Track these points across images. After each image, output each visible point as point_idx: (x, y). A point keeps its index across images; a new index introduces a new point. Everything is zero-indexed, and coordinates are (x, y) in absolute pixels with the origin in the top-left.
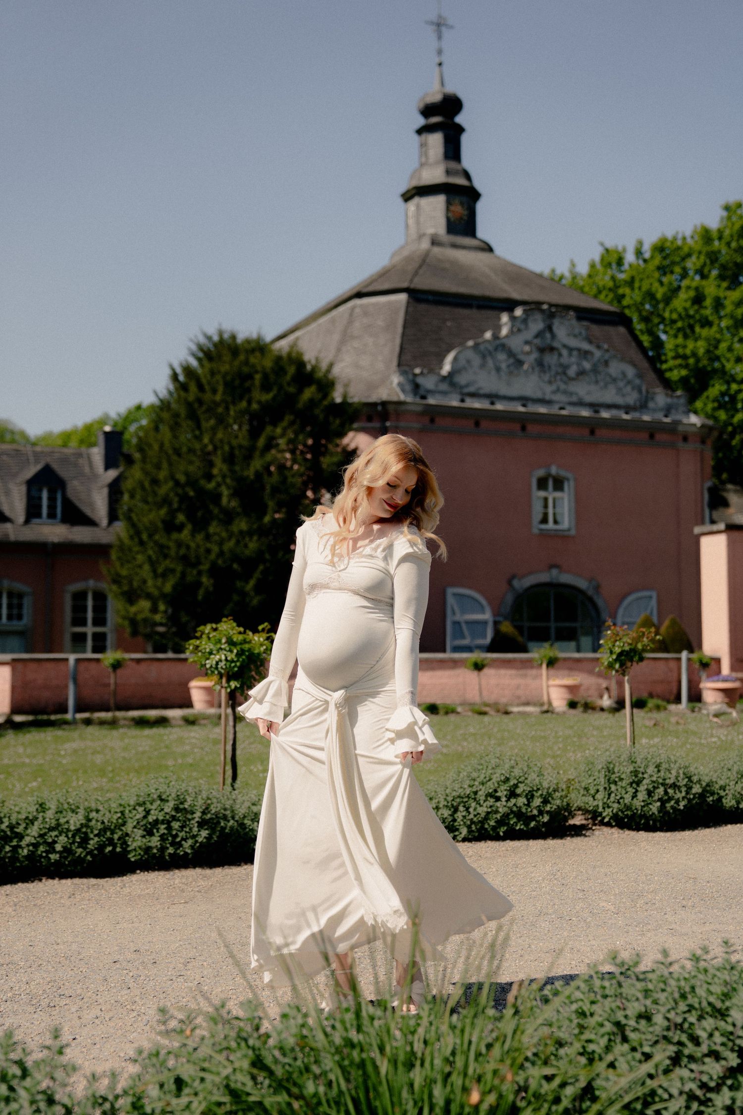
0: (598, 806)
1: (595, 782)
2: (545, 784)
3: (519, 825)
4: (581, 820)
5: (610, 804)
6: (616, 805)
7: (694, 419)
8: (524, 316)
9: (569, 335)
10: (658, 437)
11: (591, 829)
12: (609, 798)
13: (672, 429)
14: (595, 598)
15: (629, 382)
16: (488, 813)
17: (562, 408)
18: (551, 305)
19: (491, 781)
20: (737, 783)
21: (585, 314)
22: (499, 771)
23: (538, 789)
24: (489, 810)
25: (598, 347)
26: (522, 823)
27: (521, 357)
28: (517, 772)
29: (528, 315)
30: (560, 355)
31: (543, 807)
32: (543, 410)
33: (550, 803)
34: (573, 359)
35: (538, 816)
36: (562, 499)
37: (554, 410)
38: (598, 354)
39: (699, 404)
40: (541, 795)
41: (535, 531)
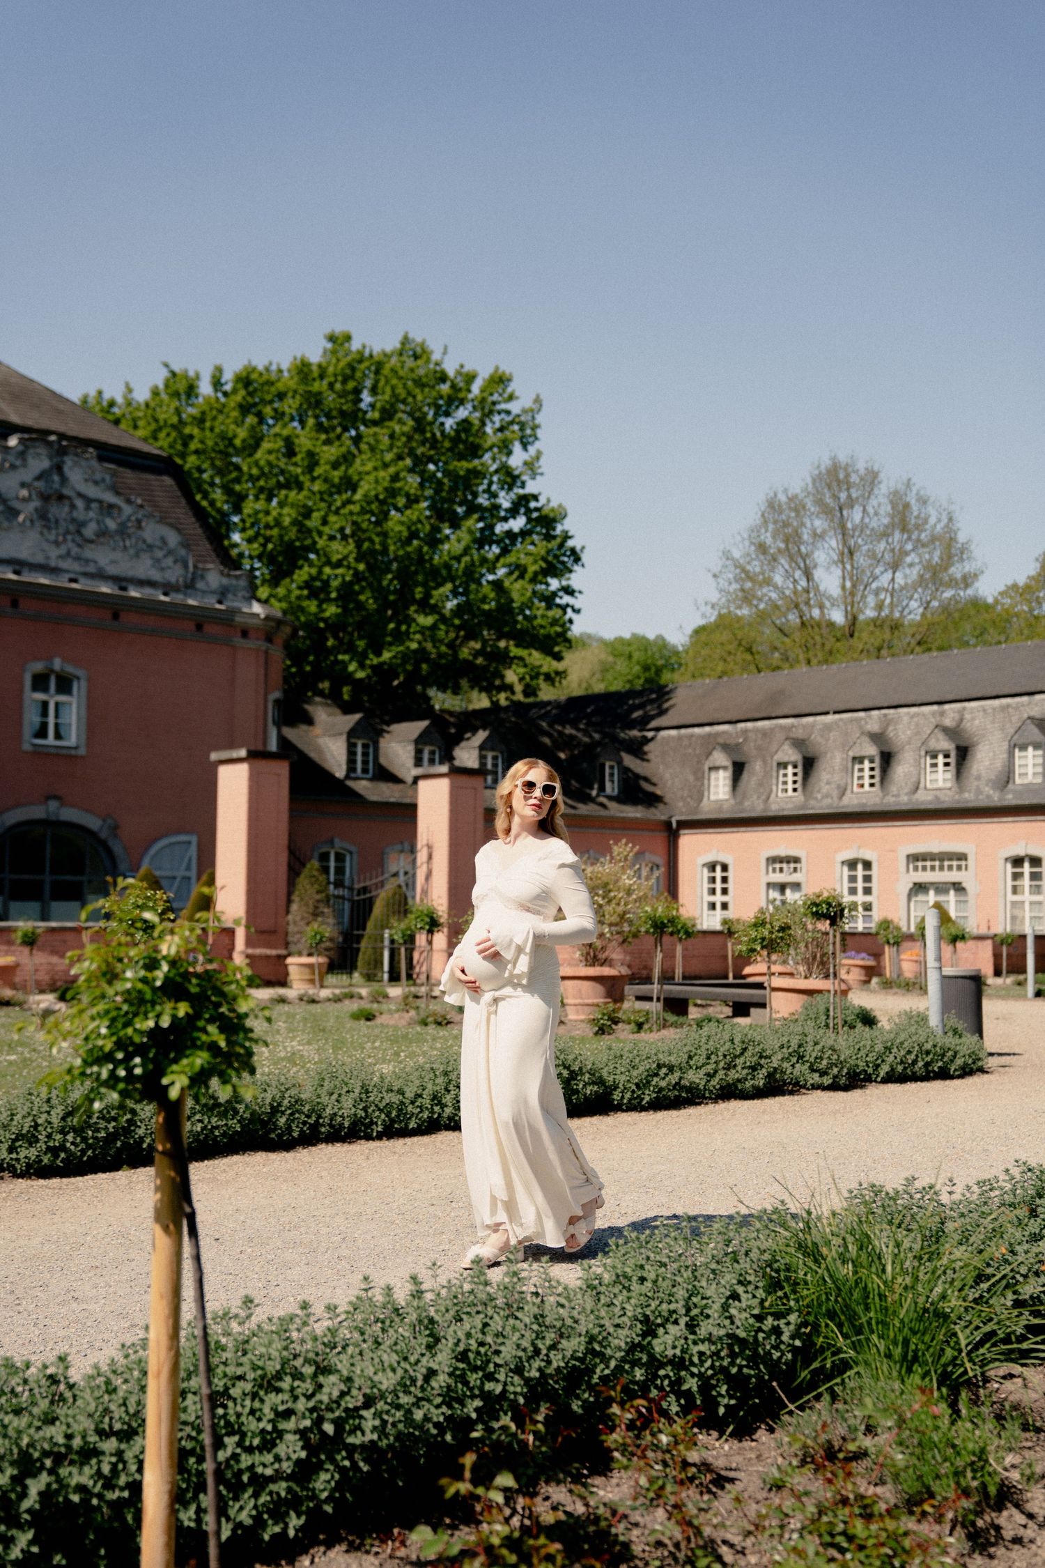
7: (257, 608)
8: (21, 448)
9: (86, 480)
10: (210, 629)
13: (227, 619)
14: (111, 843)
15: (170, 552)
17: (72, 580)
18: (62, 436)
21: (110, 454)
25: (129, 501)
27: (16, 505)
29: (27, 447)
30: (73, 507)
32: (44, 580)
34: (91, 514)
36: (70, 704)
37: (62, 582)
38: (127, 510)
41: (26, 747)
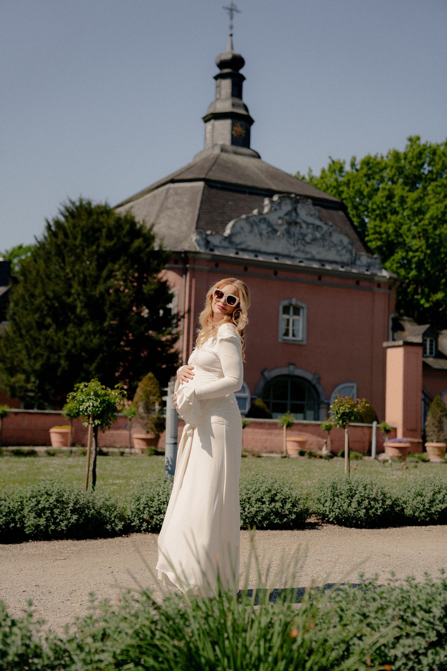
0: (326, 510)
1: (325, 495)
2: (294, 495)
3: (276, 520)
4: (315, 520)
5: (334, 510)
6: (337, 510)
7: (385, 273)
8: (279, 201)
9: (307, 215)
10: (362, 283)
11: (321, 525)
12: (333, 506)
13: (371, 279)
14: (317, 386)
15: (344, 247)
16: (257, 512)
17: (301, 262)
18: (297, 195)
19: (260, 491)
20: (414, 499)
21: (318, 202)
22: (264, 485)
23: (289, 498)
24: (258, 510)
25: (326, 224)
26: (278, 519)
27: (276, 227)
28: (276, 486)
29: (281, 201)
30: (301, 227)
31: (292, 509)
32: (288, 262)
33: (297, 507)
34: (309, 231)
35: (289, 515)
36: (299, 320)
37: (296, 263)
38: (325, 228)
39: (388, 264)
40: (291, 501)
41: (280, 340)
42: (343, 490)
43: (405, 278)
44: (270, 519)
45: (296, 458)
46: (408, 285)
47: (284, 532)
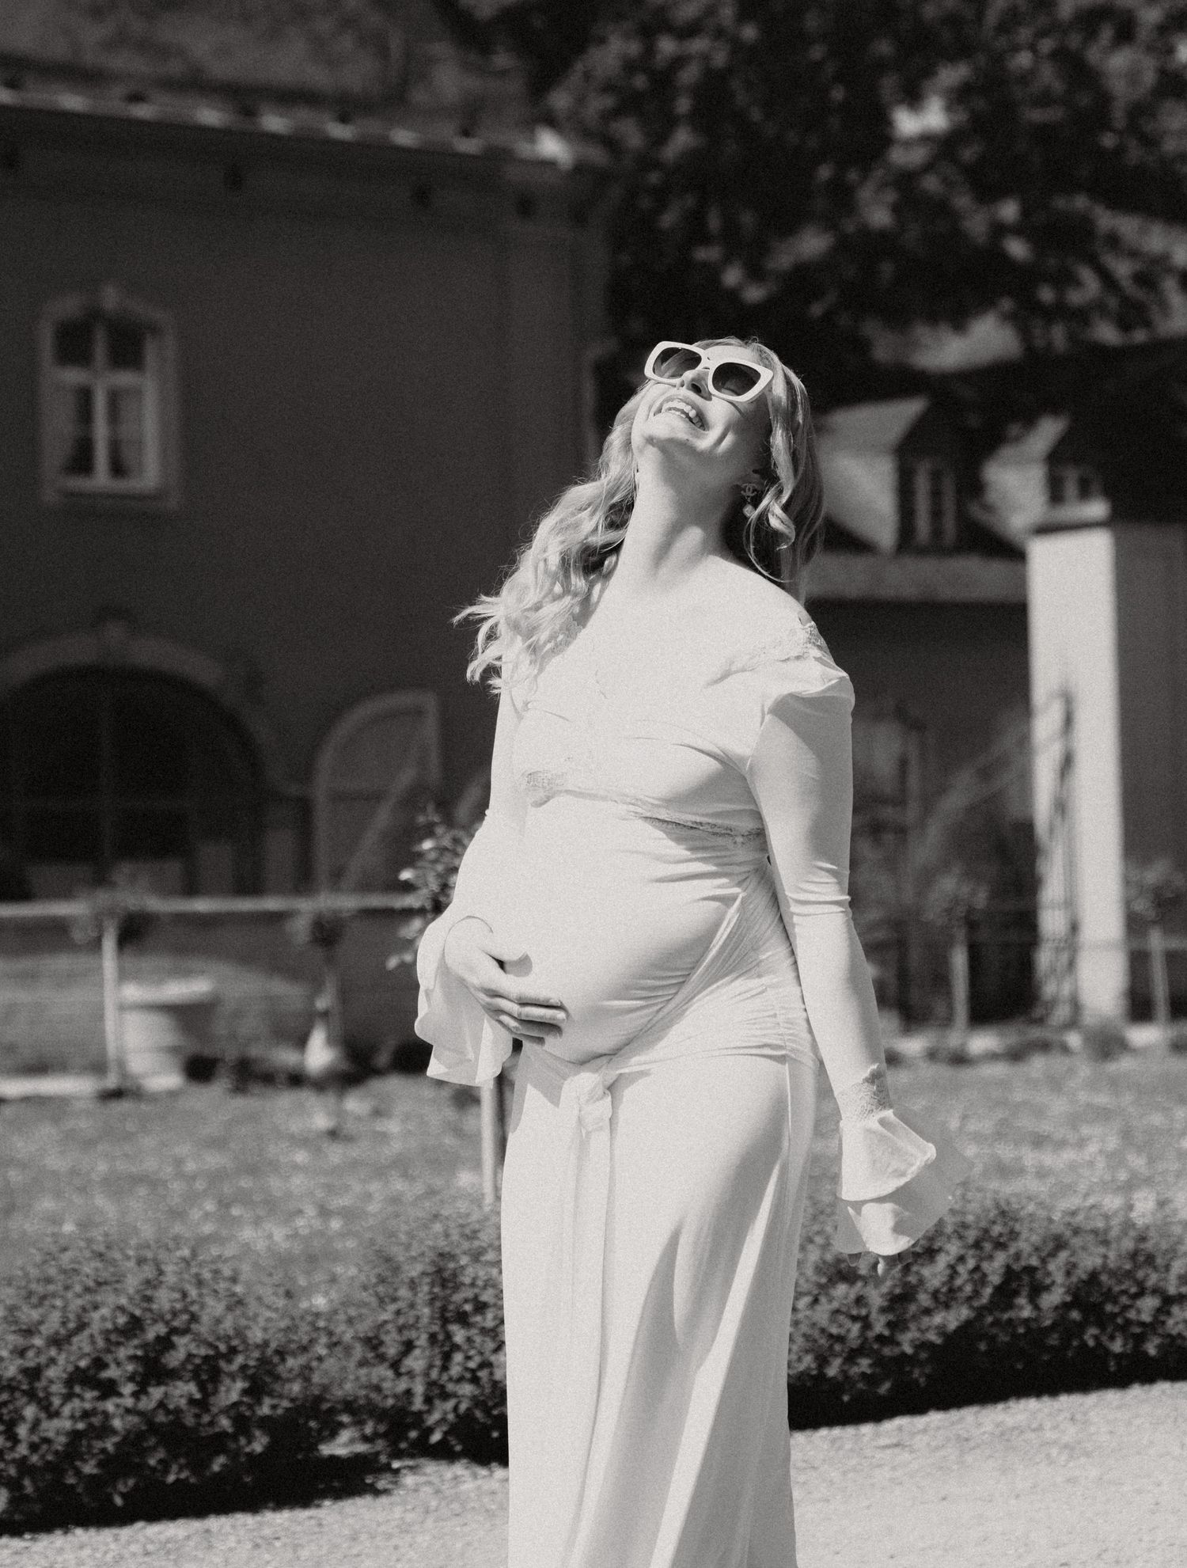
0: (409, 1393)
1: (401, 1321)
2: (256, 1335)
3: (175, 1468)
4: (352, 1441)
5: (450, 1387)
6: (467, 1389)
7: (551, 146)
11: (387, 1468)
12: (445, 1368)
13: (484, 175)
14: (245, 715)
15: (348, 21)
16: (75, 1436)
17: (136, 98)
19: (86, 1333)
20: (816, 1301)
22: (109, 1299)
23: (233, 1351)
24: (81, 1426)
26: (182, 1461)
28: (164, 1299)
31: (250, 1407)
32: (72, 101)
33: (271, 1394)
35: (234, 1437)
36: (138, 393)
37: (112, 103)
39: (560, 100)
40: (244, 1368)
41: (49, 496)
42: (485, 1287)
43: (647, 161)
44: (143, 1465)
45: (172, 1094)
46: (662, 196)
47: (215, 1523)
